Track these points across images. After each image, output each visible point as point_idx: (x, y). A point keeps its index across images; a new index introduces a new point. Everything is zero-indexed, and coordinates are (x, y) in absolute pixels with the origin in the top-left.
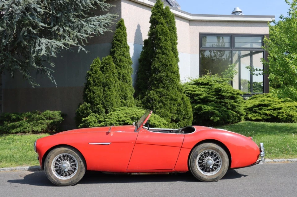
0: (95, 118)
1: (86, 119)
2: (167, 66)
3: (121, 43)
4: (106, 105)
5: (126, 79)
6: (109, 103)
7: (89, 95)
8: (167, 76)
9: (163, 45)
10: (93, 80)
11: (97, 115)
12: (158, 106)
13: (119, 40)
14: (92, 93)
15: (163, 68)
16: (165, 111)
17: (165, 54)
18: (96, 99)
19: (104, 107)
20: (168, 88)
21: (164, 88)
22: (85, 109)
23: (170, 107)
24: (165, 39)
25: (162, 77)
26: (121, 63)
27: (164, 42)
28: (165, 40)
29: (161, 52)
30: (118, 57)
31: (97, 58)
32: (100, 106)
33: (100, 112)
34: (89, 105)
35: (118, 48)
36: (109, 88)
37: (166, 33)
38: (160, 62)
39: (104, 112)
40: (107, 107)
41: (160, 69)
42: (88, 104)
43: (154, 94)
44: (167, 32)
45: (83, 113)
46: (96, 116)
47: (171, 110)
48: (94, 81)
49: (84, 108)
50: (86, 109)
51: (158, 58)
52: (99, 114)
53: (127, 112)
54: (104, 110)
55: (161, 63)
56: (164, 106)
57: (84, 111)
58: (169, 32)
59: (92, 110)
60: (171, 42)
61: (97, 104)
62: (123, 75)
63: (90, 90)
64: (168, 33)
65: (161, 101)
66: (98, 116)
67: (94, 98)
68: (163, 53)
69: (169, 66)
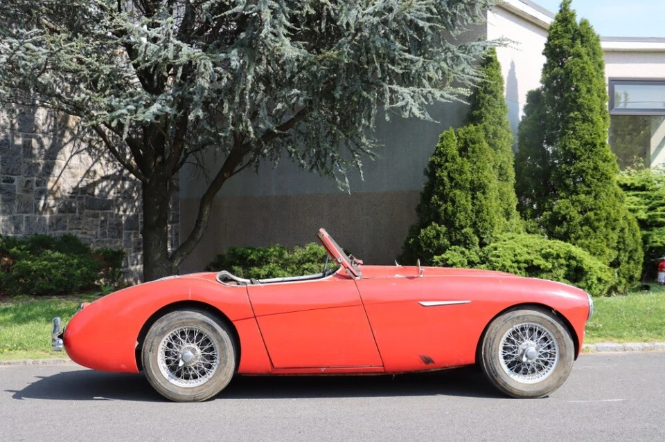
0: (461, 256)
1: (443, 258)
2: (595, 146)
3: (495, 97)
4: (482, 229)
5: (506, 173)
6: (487, 225)
7: (443, 208)
8: (596, 168)
9: (585, 101)
10: (449, 176)
11: (464, 249)
12: (580, 233)
13: (491, 92)
14: (449, 203)
15: (586, 150)
16: (597, 242)
17: (588, 121)
18: (458, 214)
19: (477, 232)
20: (596, 195)
21: (588, 193)
22: (434, 238)
23: (607, 235)
24: (588, 88)
25: (584, 171)
26: (497, 140)
27: (586, 96)
28: (589, 91)
29: (580, 116)
30: (491, 128)
31: (448, 129)
32: (468, 230)
33: (469, 244)
34: (443, 229)
35: (489, 108)
36: (484, 193)
37: (590, 75)
38: (580, 138)
39: (477, 243)
40: (483, 233)
41: (579, 154)
42: (440, 226)
43: (567, 208)
44: (592, 74)
45: (429, 245)
46: (463, 253)
47: (608, 240)
48: (451, 179)
49: (432, 234)
50: (437, 236)
51: (574, 129)
52: (466, 248)
53: (528, 243)
54: (476, 240)
55: (580, 141)
56: (595, 232)
57: (431, 242)
58: (595, 73)
59: (450, 239)
60: (599, 96)
61: (462, 227)
62: (500, 166)
63: (444, 198)
64: (593, 77)
65: (587, 222)
66: (467, 252)
67: (454, 214)
68: (585, 120)
69: (598, 146)
